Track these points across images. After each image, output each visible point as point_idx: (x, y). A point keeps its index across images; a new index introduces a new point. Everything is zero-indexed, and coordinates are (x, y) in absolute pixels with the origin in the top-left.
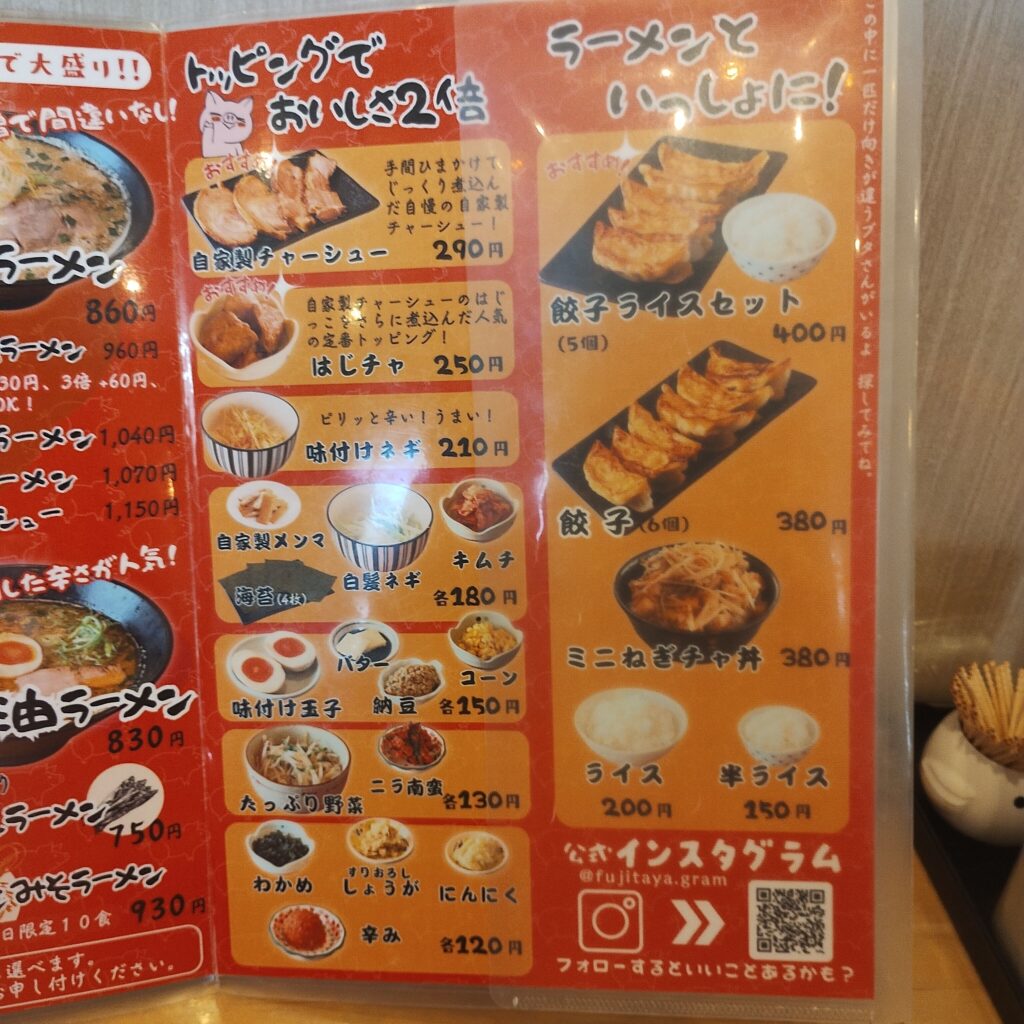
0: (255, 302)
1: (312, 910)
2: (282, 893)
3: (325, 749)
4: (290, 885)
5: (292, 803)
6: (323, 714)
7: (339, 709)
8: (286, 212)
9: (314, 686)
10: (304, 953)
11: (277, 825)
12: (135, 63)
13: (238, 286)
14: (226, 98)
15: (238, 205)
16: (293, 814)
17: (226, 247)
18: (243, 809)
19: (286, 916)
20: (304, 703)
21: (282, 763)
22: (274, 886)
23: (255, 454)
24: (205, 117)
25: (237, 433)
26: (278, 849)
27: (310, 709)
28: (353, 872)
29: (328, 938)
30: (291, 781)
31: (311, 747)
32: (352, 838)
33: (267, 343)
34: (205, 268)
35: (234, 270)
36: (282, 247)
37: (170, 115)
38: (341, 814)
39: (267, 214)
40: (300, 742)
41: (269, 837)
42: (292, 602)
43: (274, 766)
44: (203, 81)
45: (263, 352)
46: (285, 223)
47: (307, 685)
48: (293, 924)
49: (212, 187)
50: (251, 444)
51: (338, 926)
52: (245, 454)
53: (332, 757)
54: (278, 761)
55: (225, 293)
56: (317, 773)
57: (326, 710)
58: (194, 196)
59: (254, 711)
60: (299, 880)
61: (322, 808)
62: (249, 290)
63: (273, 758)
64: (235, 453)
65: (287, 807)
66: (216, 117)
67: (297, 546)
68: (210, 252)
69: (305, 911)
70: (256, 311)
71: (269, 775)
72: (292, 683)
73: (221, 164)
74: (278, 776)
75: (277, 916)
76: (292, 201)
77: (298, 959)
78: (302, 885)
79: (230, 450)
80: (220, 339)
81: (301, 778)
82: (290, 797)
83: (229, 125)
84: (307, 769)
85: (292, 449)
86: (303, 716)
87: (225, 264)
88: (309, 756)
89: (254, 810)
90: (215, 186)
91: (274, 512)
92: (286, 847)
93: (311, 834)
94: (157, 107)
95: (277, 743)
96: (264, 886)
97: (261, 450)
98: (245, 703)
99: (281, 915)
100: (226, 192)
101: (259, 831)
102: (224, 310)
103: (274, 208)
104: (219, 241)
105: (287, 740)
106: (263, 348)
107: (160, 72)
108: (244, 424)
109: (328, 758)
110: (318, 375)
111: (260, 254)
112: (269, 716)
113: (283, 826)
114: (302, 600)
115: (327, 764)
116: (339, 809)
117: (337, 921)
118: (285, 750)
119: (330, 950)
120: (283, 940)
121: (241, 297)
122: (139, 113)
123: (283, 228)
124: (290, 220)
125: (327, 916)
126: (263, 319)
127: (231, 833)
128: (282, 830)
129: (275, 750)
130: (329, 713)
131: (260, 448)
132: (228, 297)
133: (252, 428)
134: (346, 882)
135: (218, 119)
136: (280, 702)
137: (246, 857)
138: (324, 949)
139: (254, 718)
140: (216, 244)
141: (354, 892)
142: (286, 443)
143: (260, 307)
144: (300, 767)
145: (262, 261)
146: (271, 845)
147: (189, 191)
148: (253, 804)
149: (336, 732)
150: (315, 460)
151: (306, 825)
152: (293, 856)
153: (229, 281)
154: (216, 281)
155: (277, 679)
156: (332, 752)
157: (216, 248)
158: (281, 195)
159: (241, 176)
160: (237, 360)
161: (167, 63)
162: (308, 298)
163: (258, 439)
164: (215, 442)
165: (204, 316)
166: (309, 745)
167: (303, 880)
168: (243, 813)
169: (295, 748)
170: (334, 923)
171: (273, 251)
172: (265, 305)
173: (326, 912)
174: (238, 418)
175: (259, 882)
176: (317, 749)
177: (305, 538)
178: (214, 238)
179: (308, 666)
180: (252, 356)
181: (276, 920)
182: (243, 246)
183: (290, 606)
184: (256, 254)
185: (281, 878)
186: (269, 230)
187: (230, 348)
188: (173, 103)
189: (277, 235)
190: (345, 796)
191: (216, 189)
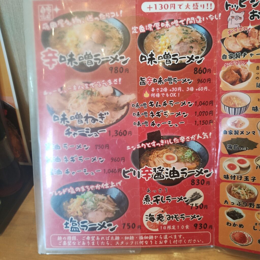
0: (240, 67)
1: (243, 233)
2: (235, 227)
3: (250, 190)
4: (237, 225)
5: (239, 204)
6: (251, 181)
7: (256, 179)
8: (252, 42)
9: (248, 173)
10: (240, 244)
11: (234, 209)
12: (211, 4)
13: (235, 63)
14: (236, 12)
15: (237, 41)
16: (239, 206)
17: (233, 53)
18: (225, 203)
19: (235, 233)
20: (245, 177)
21: (237, 193)
22: (232, 225)
23: (236, 109)
24: (230, 17)
25: (232, 103)
26: (234, 215)
27: (247, 179)
28: (256, 224)
29: (247, 241)
30: (239, 198)
31: (246, 189)
32: (257, 215)
33: (243, 79)
34: (226, 59)
35: (234, 59)
36: (250, 52)
37: (219, 18)
38: (254, 208)
39: (246, 43)
40: (243, 187)
41: (232, 212)
42: (244, 149)
43: (234, 193)
44: (230, 8)
45: (241, 81)
46: (251, 45)
47: (246, 172)
48: (237, 236)
49: (230, 36)
50: (235, 106)
51: (251, 238)
52: (233, 109)
53: (253, 192)
54: (236, 191)
55: (231, 65)
56: (248, 196)
57: (251, 179)
58: (224, 39)
59: (230, 178)
60: (240, 224)
61: (248, 206)
62: (238, 64)
63: (235, 191)
64: (230, 108)
65: (238, 204)
66: (233, 17)
67: (247, 134)
68: (228, 54)
69: (241, 233)
70: (240, 70)
71: (233, 195)
72: (241, 171)
73: (233, 30)
74: (236, 196)
75: (233, 233)
76: (254, 39)
77: (238, 245)
78: (241, 226)
79: (229, 108)
80: (228, 78)
81: (242, 197)
82: (239, 202)
83: (237, 19)
84: (245, 195)
85: (248, 108)
86: (244, 180)
87: (232, 57)
88: (245, 191)
89: (228, 204)
90: (231, 36)
91: (241, 125)
92: (236, 215)
93: (244, 212)
94: (216, 15)
95: (236, 187)
96: (229, 224)
97: (238, 108)
98: (227, 175)
99: (234, 233)
100: (234, 38)
101: (229, 210)
102: (230, 70)
103: (249, 41)
104: (230, 51)
105: (239, 186)
106: (241, 80)
107: (217, 6)
108: (234, 101)
109: (251, 192)
110: (258, 87)
111: (243, 54)
112: (234, 179)
113: (236, 209)
114: (247, 149)
115: (251, 194)
116: (253, 206)
117: (250, 237)
118: (238, 189)
119: (247, 244)
120: (234, 239)
121: (236, 66)
122: (211, 18)
123: (251, 47)
124: (253, 45)
125: (247, 235)
126: (242, 72)
127: (221, 209)
128: (235, 210)
129: (235, 189)
130: (253, 180)
131: (238, 107)
132: (232, 66)
133: (236, 102)
134: (254, 227)
135: (234, 18)
136: (238, 176)
137: (225, 216)
138: (246, 244)
139: (230, 180)
140: (230, 52)
141: (256, 230)
142: (246, 106)
143: (242, 69)
144: (242, 194)
145: (243, 56)
146: (232, 214)
147: (223, 38)
148: (228, 202)
149: (254, 186)
150: (255, 111)
151: (243, 210)
152: (238, 218)
153: (233, 62)
154: (229, 62)
155: (238, 170)
156: (252, 191)
157: (229, 53)
158: (251, 38)
159: (239, 33)
160: (233, 83)
161: (219, 4)
162: (257, 66)
163: (238, 105)
164: (225, 105)
165: (224, 71)
166: (245, 188)
167: (241, 224)
168: (225, 204)
169: (241, 189)
170: (249, 237)
171: (247, 53)
172: (243, 68)
173: (247, 234)
174: (232, 99)
175: (228, 223)
176: (248, 190)
177: (250, 132)
178: (229, 50)
179: (247, 167)
180: (238, 82)
181: (232, 234)
182: (238, 52)
183: (243, 150)
184: (242, 54)
185: (234, 223)
186: (246, 47)
187: (231, 80)
188: (220, 14)
189: (248, 49)
190: (256, 203)
191: (231, 37)
